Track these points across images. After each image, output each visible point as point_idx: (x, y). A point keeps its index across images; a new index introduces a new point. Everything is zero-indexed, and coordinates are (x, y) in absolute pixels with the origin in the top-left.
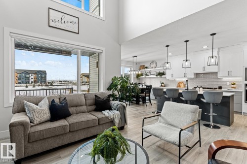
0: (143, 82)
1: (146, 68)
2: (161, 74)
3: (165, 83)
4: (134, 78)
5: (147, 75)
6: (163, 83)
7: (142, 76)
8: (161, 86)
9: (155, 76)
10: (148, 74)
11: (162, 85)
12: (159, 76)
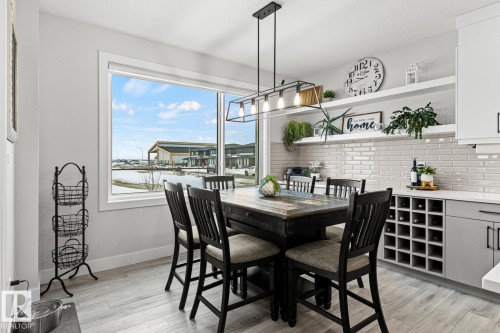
0: (315, 165)
1: (331, 95)
2: (418, 120)
3: (440, 171)
4: (273, 145)
5: (333, 131)
6: (430, 171)
7: (310, 134)
8: (418, 184)
9: (381, 134)
10: (337, 124)
11: (425, 178)
12: (404, 133)
